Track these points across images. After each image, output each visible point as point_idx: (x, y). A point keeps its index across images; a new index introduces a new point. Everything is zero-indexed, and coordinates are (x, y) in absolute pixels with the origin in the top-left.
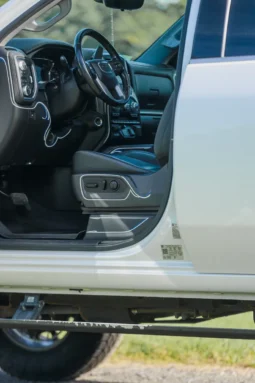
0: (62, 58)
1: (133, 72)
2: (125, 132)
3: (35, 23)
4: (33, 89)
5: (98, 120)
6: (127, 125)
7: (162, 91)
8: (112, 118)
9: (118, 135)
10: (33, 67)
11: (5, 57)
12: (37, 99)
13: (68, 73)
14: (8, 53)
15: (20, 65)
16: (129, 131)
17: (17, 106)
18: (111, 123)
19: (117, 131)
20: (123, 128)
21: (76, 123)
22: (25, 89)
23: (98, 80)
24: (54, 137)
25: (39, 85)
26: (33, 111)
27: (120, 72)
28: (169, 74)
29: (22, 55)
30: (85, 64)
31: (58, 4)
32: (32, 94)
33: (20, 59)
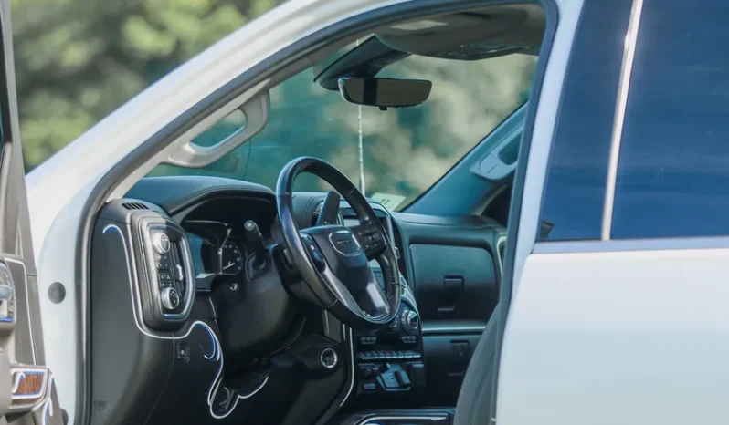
0: (250, 225)
1: (406, 240)
2: (388, 379)
3: (189, 149)
4: (184, 293)
5: (329, 354)
6: (392, 361)
7: (470, 279)
8: (361, 348)
9: (372, 386)
10: (184, 243)
11: (122, 223)
12: (194, 315)
13: (262, 256)
14: (128, 215)
15: (156, 242)
16: (397, 375)
17: (147, 333)
18: (358, 361)
19: (372, 377)
20: (384, 369)
21: (281, 363)
22: (166, 295)
23: (327, 272)
24: (230, 396)
25: (197, 281)
26: (183, 344)
27: (377, 252)
28: (487, 238)
29: (161, 219)
30: (298, 238)
31: (240, 108)
32: (182, 306)
33: (154, 228)
